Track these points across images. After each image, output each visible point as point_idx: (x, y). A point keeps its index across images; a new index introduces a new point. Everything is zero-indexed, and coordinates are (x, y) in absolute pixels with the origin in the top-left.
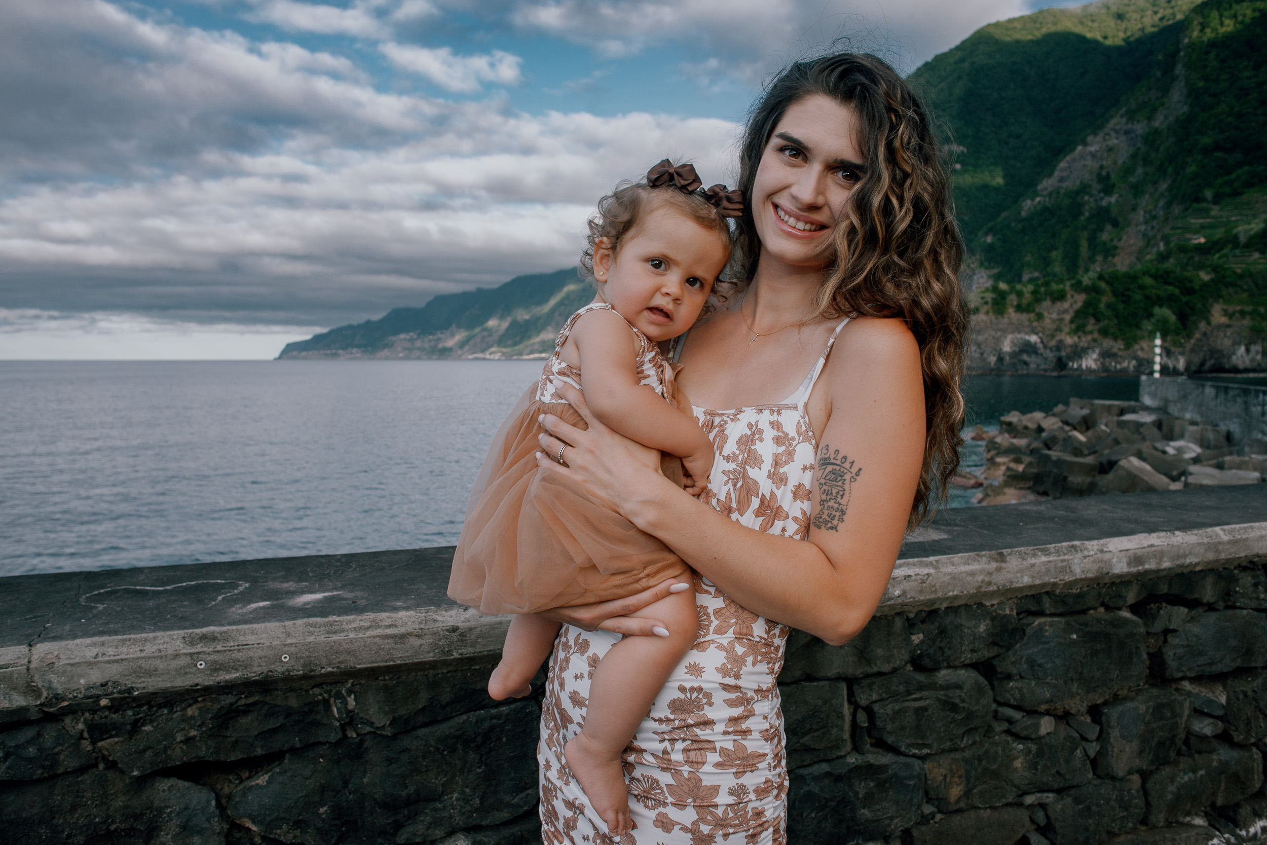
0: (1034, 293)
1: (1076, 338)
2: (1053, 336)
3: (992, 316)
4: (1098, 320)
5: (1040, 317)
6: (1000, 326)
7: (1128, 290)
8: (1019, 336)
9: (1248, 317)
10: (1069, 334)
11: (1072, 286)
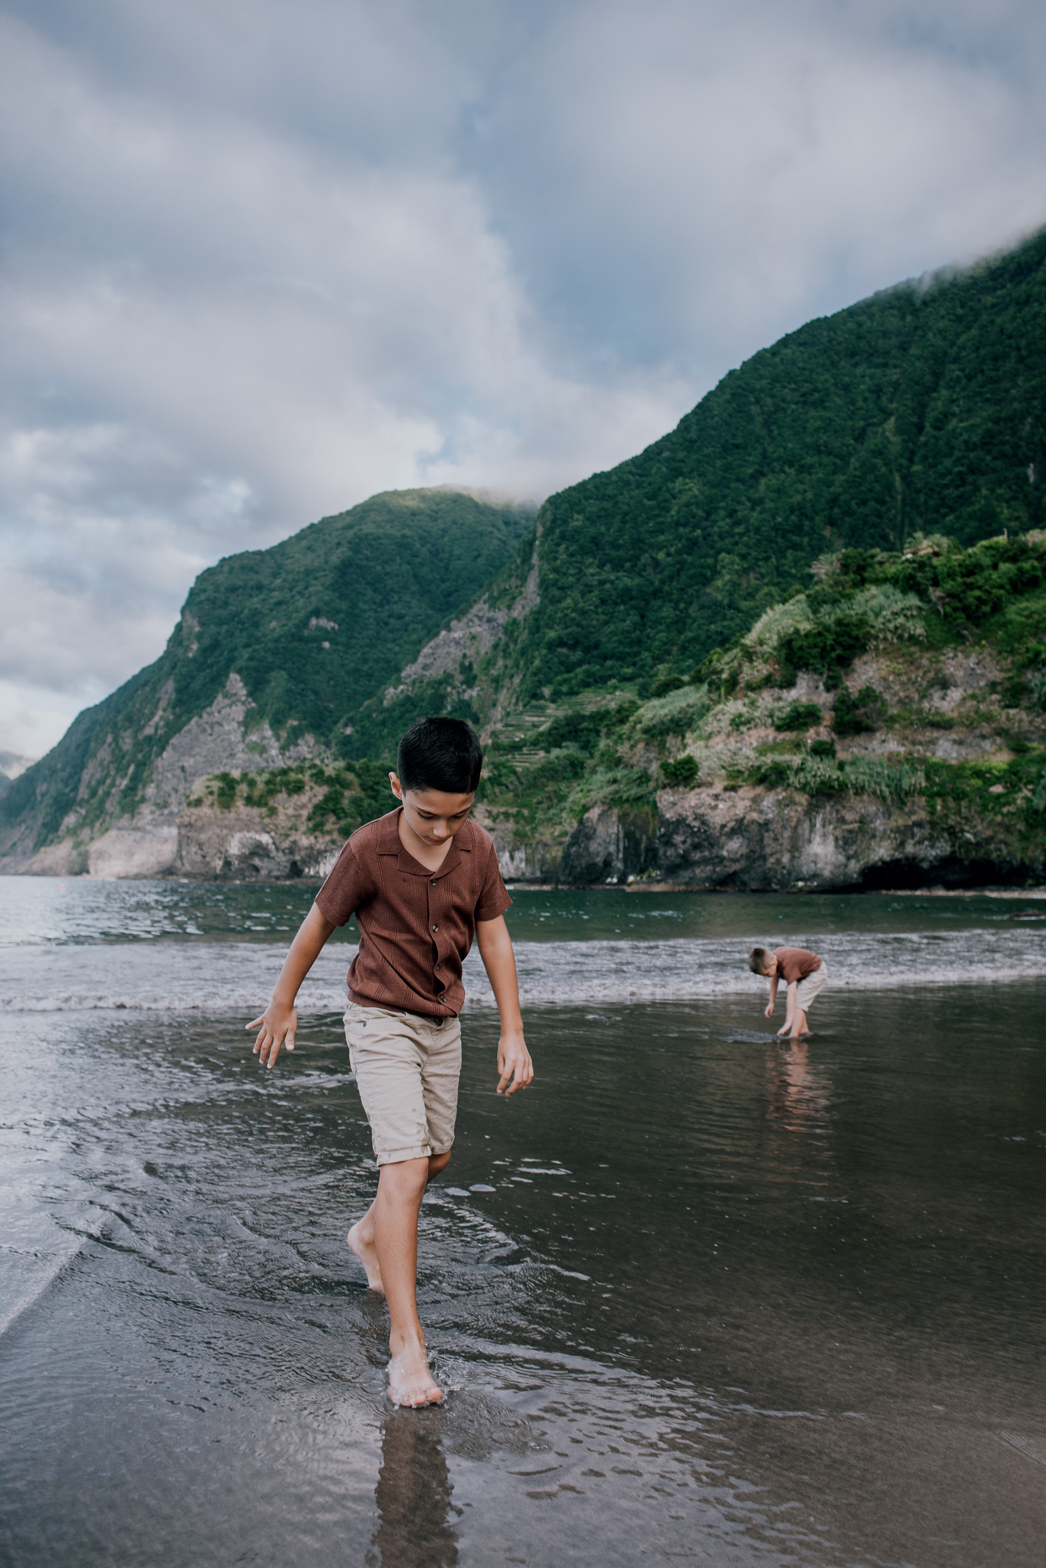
0: (268, 783)
1: (312, 839)
2: (287, 836)
3: (217, 810)
4: (339, 819)
5: (273, 812)
6: (226, 822)
7: (377, 783)
8: (248, 835)
9: (512, 820)
10: (304, 833)
11: (312, 776)
